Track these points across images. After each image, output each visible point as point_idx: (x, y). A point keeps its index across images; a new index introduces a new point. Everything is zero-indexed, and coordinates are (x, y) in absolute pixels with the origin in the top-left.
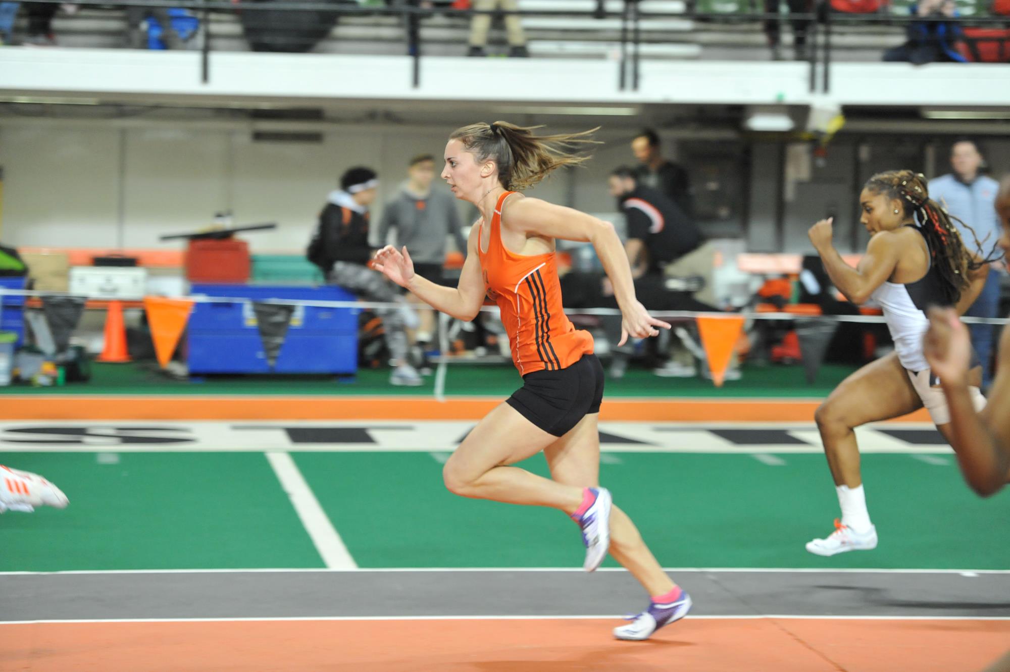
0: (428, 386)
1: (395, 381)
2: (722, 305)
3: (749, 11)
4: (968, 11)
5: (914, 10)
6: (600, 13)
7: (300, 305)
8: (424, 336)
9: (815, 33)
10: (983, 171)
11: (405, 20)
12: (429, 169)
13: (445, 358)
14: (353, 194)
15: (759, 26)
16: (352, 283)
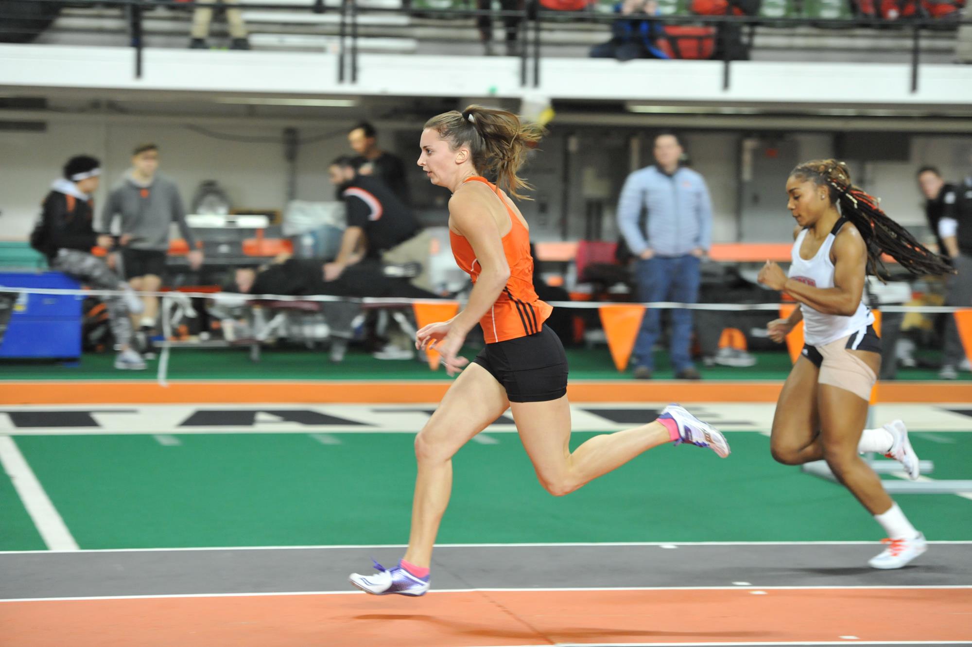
0: (151, 370)
1: (120, 365)
2: (438, 291)
3: (462, 7)
4: (669, 10)
5: (618, 9)
6: (319, 8)
7: (24, 292)
8: (148, 321)
9: (526, 29)
10: (684, 164)
11: (128, 12)
12: (153, 158)
13: (168, 342)
14: (76, 182)
15: (472, 22)
16: (76, 270)
